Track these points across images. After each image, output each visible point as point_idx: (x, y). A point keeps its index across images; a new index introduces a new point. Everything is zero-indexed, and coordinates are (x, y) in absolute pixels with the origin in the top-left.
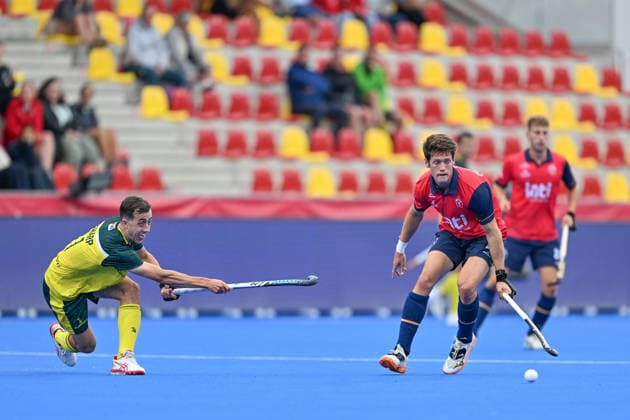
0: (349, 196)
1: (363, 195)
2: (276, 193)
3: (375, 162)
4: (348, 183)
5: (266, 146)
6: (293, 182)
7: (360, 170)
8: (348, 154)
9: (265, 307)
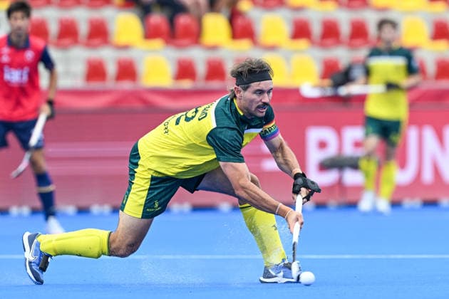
0: (186, 84)
1: (201, 84)
2: (110, 84)
3: (214, 48)
4: (185, 71)
5: (99, 33)
6: (127, 71)
7: (198, 57)
8: (185, 41)
9: (102, 203)
